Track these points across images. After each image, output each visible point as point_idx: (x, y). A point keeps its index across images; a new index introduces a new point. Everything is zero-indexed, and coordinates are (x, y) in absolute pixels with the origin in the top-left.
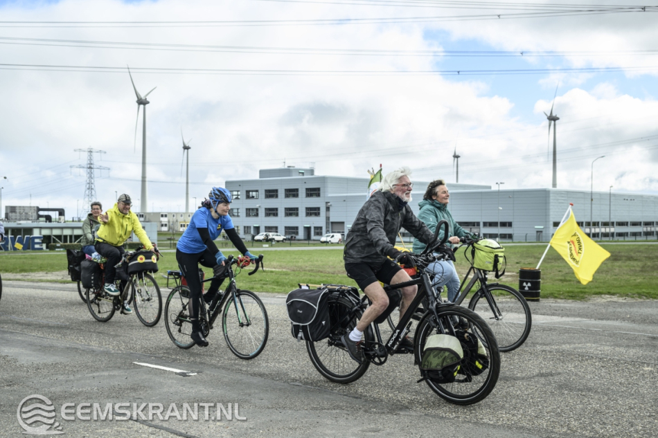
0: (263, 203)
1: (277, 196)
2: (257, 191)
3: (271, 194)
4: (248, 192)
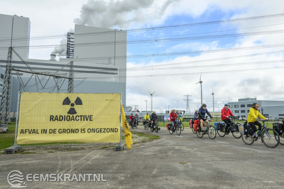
1: (245, 107)
2: (238, 105)
3: (243, 106)
4: (235, 106)
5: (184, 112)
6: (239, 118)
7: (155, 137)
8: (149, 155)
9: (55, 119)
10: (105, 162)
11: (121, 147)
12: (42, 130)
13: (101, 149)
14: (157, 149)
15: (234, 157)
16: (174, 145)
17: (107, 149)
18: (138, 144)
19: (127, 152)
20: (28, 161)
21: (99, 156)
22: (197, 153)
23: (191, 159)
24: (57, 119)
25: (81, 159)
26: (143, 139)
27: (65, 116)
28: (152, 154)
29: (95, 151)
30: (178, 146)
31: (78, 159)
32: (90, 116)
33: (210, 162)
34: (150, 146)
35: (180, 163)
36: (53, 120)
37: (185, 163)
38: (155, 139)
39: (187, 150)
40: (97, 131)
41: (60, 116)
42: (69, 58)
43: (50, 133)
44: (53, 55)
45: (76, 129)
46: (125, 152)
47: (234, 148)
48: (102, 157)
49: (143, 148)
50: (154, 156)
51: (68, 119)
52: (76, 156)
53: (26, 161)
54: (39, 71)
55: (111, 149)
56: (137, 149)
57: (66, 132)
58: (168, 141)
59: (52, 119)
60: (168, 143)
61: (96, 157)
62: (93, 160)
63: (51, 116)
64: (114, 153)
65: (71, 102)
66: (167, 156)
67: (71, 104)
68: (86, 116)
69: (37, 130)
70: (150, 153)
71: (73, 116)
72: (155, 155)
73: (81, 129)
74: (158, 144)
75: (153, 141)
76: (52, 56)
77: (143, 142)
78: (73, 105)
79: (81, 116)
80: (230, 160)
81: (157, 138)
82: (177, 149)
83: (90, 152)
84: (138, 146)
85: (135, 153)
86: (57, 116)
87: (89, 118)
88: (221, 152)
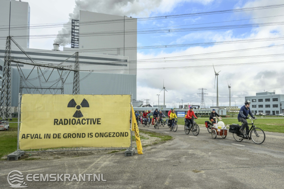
0: (258, 103)
1: (262, 101)
2: (256, 100)
3: (261, 100)
4: (252, 100)
5: (199, 107)
6: (256, 113)
7: (168, 138)
8: (161, 162)
9: (60, 123)
10: (115, 170)
11: (131, 152)
12: (45, 134)
13: (110, 153)
14: (170, 154)
15: (250, 163)
16: (188, 149)
17: (116, 154)
18: (149, 147)
19: (138, 158)
20: (33, 169)
21: (108, 163)
22: (212, 158)
23: (205, 166)
24: (62, 123)
25: (89, 167)
26: (155, 140)
27: (70, 119)
28: (164, 160)
29: (104, 156)
30: (192, 149)
31: (86, 166)
32: (98, 119)
33: (225, 170)
34: (163, 150)
35: (194, 171)
36: (57, 124)
37: (198, 172)
38: (167, 140)
39: (201, 155)
40: (106, 136)
41: (65, 120)
42: (73, 47)
43: (54, 138)
44: (57, 45)
45: (82, 134)
46: (136, 157)
47: (250, 151)
48: (112, 164)
49: (155, 152)
50: (166, 163)
51: (74, 123)
52: (84, 163)
53: (31, 169)
54: (41, 63)
55: (121, 154)
56: (148, 153)
57: (71, 136)
58: (181, 143)
59: (57, 122)
60: (181, 146)
61: (105, 163)
62: (102, 168)
63: (55, 120)
64: (124, 159)
65: (76, 104)
66: (180, 162)
67: (77, 106)
68: (93, 119)
69: (40, 134)
70: (162, 159)
71: (79, 120)
72: (167, 161)
73: (88, 134)
74: (171, 147)
75: (165, 143)
76: (54, 45)
77: (155, 144)
78: (78, 107)
79: (88, 119)
80: (245, 167)
81: (170, 139)
82: (190, 154)
83: (99, 157)
84: (150, 150)
85: (147, 159)
86: (61, 120)
87: (97, 121)
88: (236, 158)
